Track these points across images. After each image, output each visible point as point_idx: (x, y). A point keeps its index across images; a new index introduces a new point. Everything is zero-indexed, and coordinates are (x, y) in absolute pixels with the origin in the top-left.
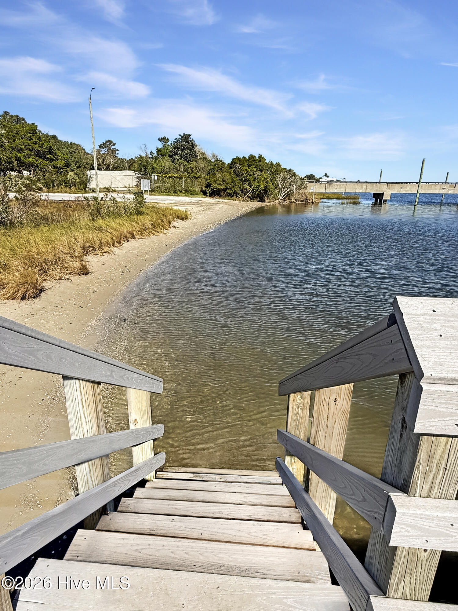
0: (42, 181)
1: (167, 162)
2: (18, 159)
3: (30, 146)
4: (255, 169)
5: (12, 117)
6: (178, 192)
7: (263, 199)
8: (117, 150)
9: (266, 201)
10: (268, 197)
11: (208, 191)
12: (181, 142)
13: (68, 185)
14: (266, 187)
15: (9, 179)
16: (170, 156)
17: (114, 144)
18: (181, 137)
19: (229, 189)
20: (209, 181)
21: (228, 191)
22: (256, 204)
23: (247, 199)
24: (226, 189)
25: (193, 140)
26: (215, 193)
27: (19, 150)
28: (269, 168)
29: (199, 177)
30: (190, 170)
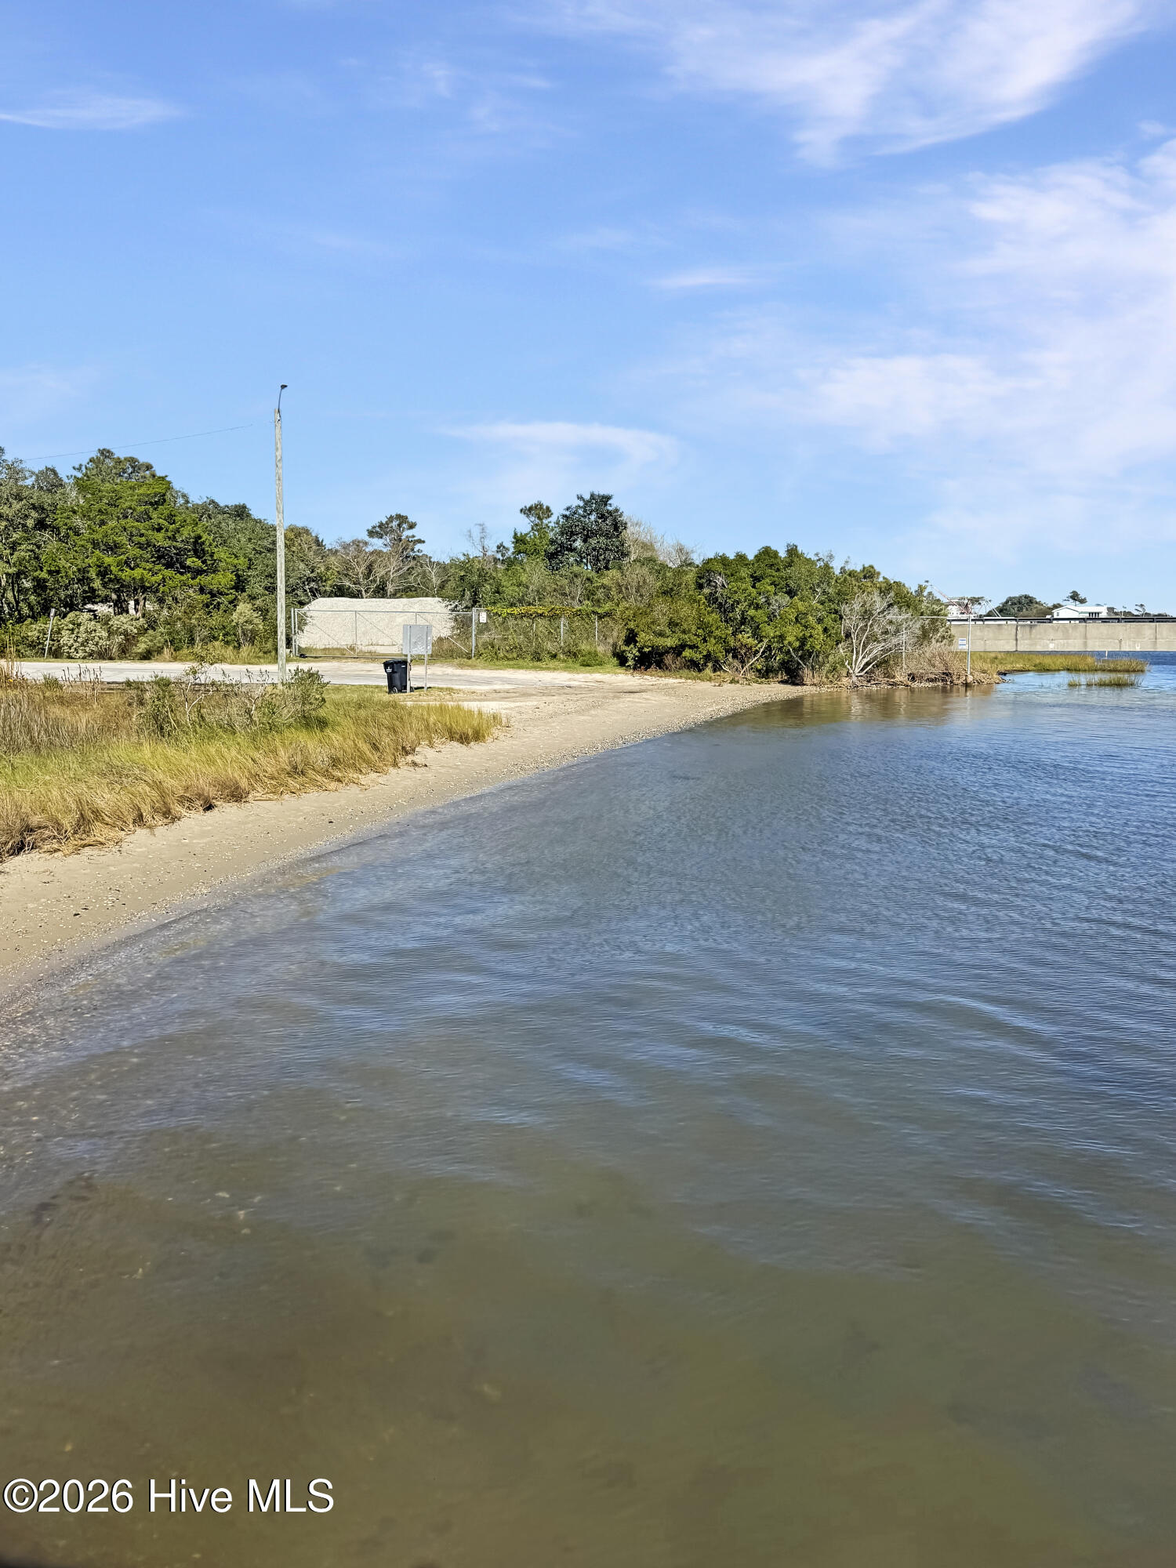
0: (162, 630)
1: (535, 573)
2: (103, 572)
3: (142, 535)
4: (772, 589)
5: (119, 461)
6: (547, 657)
7: (798, 675)
8: (420, 541)
9: (807, 680)
10: (813, 668)
11: (632, 652)
12: (584, 517)
13: (235, 639)
14: (803, 641)
15: (71, 626)
16: (551, 556)
17: (412, 526)
18: (581, 504)
19: (691, 647)
20: (632, 625)
21: (687, 653)
22: (776, 690)
23: (751, 675)
24: (683, 646)
25: (617, 510)
26: (650, 661)
27: (113, 548)
28: (819, 586)
29: (608, 614)
30: (600, 594)
